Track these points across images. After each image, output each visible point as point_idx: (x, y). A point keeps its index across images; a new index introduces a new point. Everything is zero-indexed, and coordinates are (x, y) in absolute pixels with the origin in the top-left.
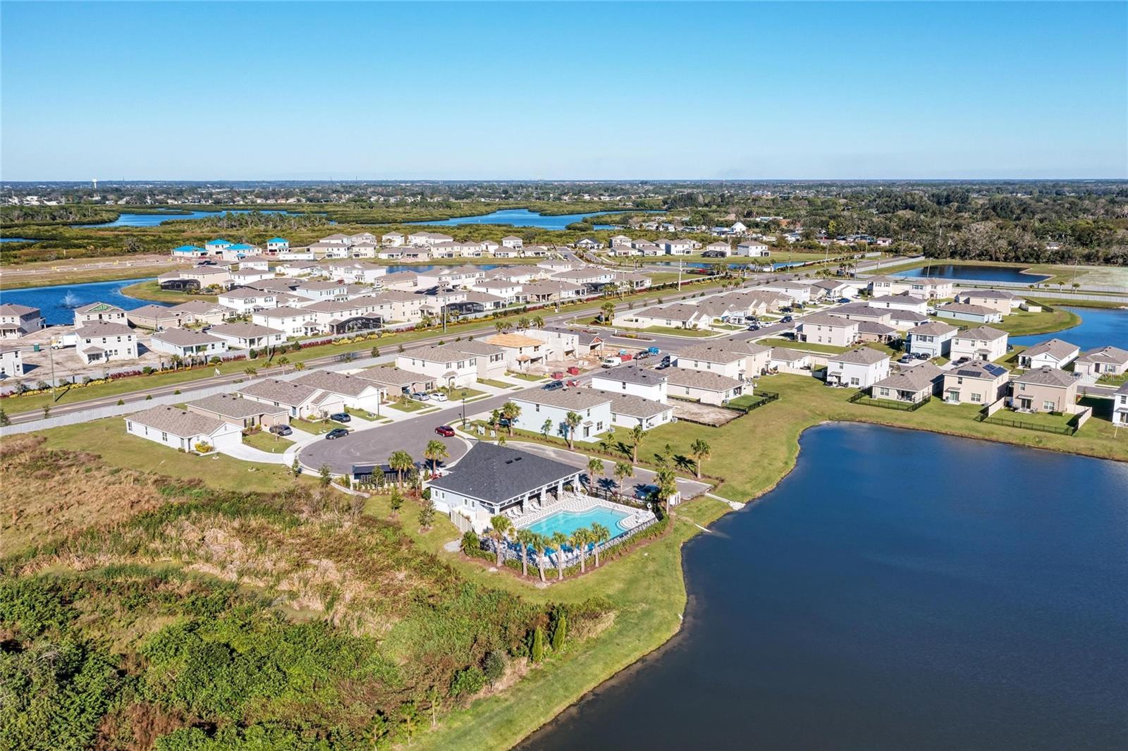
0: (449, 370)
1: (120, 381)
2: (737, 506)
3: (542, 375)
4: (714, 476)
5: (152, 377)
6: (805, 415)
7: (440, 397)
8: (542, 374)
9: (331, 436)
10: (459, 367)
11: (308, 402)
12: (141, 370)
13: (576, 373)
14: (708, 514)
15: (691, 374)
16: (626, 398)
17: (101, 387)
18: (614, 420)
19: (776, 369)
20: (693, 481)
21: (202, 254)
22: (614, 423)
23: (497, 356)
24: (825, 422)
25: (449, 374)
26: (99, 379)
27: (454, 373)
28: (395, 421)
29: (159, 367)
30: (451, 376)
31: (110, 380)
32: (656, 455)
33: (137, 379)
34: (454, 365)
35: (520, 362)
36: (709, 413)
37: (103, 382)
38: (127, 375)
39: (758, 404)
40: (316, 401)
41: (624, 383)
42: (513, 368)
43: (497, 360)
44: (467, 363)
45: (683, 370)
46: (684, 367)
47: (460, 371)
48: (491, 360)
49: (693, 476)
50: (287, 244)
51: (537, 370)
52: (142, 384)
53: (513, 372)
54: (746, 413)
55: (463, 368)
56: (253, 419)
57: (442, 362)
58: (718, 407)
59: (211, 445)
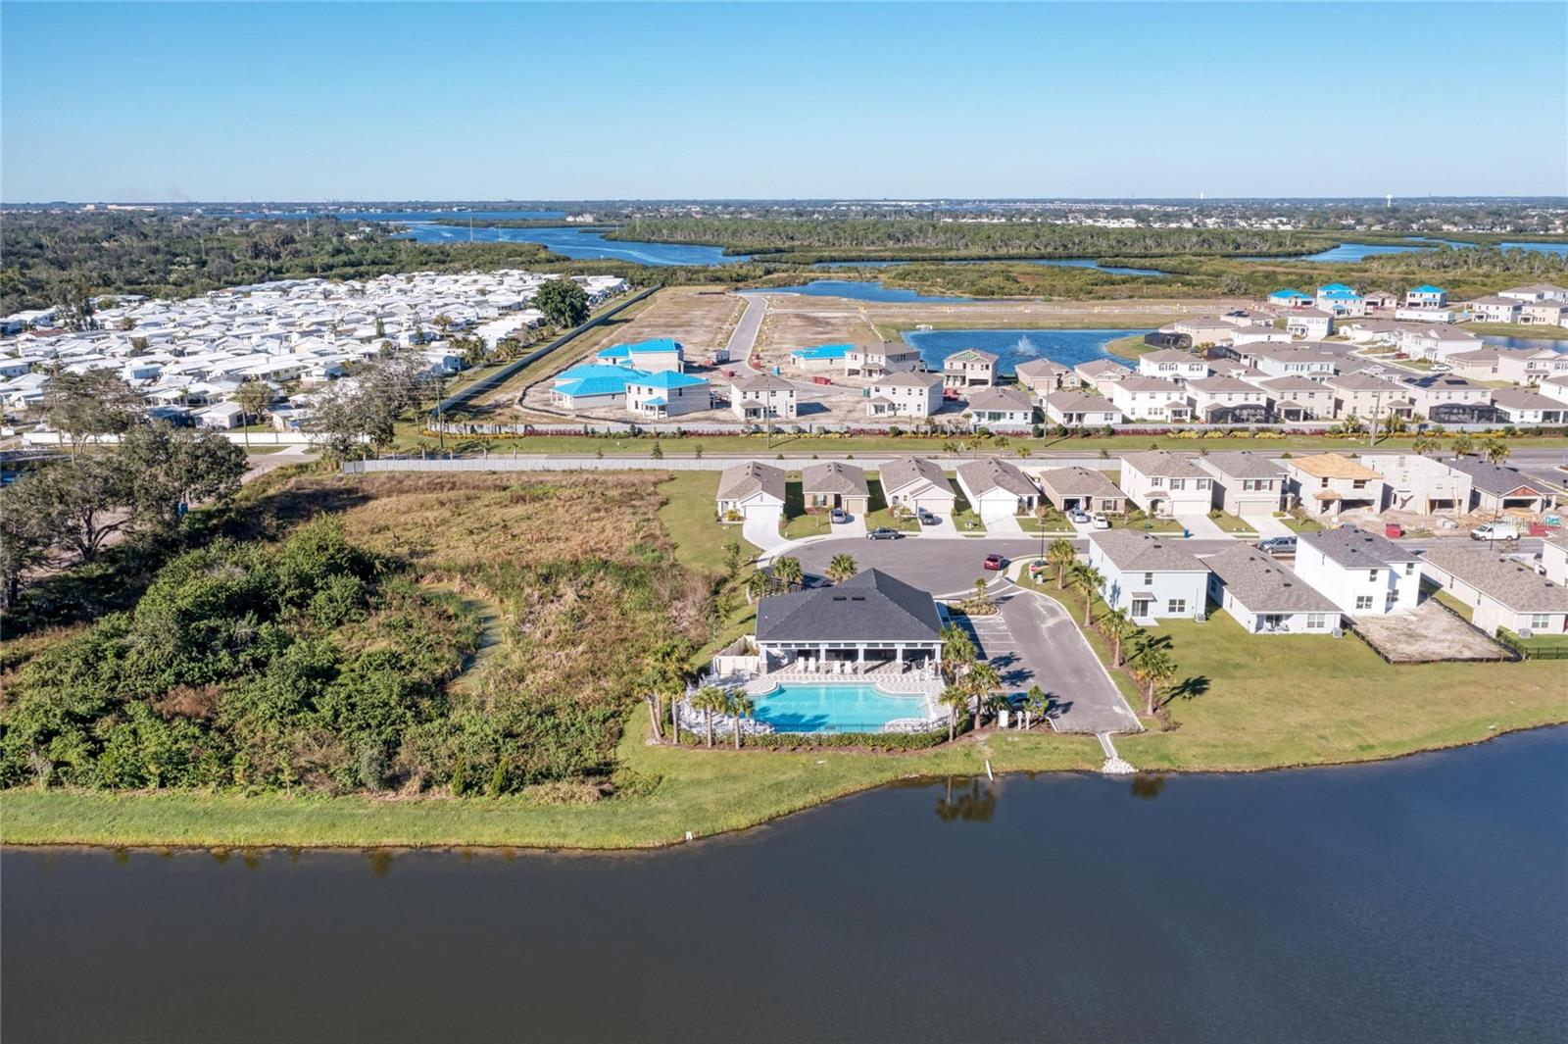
0: (1157, 488)
1: (851, 436)
2: (1117, 768)
5: (896, 439)
10: (1173, 486)
11: (907, 491)
12: (888, 430)
17: (832, 441)
21: (1304, 303)
23: (1259, 482)
25: (1152, 493)
26: (838, 433)
27: (1162, 493)
28: (986, 538)
29: (911, 429)
30: (1157, 497)
34: (1166, 482)
35: (1320, 500)
37: (839, 436)
38: (873, 434)
40: (914, 492)
41: (1374, 572)
43: (1256, 487)
44: (1194, 483)
47: (1175, 494)
48: (1246, 486)
50: (1438, 296)
54: (1518, 659)
55: (1183, 488)
56: (825, 497)
57: (1147, 474)
58: (1489, 637)
59: (742, 514)
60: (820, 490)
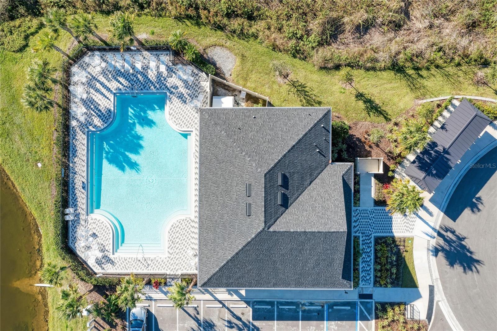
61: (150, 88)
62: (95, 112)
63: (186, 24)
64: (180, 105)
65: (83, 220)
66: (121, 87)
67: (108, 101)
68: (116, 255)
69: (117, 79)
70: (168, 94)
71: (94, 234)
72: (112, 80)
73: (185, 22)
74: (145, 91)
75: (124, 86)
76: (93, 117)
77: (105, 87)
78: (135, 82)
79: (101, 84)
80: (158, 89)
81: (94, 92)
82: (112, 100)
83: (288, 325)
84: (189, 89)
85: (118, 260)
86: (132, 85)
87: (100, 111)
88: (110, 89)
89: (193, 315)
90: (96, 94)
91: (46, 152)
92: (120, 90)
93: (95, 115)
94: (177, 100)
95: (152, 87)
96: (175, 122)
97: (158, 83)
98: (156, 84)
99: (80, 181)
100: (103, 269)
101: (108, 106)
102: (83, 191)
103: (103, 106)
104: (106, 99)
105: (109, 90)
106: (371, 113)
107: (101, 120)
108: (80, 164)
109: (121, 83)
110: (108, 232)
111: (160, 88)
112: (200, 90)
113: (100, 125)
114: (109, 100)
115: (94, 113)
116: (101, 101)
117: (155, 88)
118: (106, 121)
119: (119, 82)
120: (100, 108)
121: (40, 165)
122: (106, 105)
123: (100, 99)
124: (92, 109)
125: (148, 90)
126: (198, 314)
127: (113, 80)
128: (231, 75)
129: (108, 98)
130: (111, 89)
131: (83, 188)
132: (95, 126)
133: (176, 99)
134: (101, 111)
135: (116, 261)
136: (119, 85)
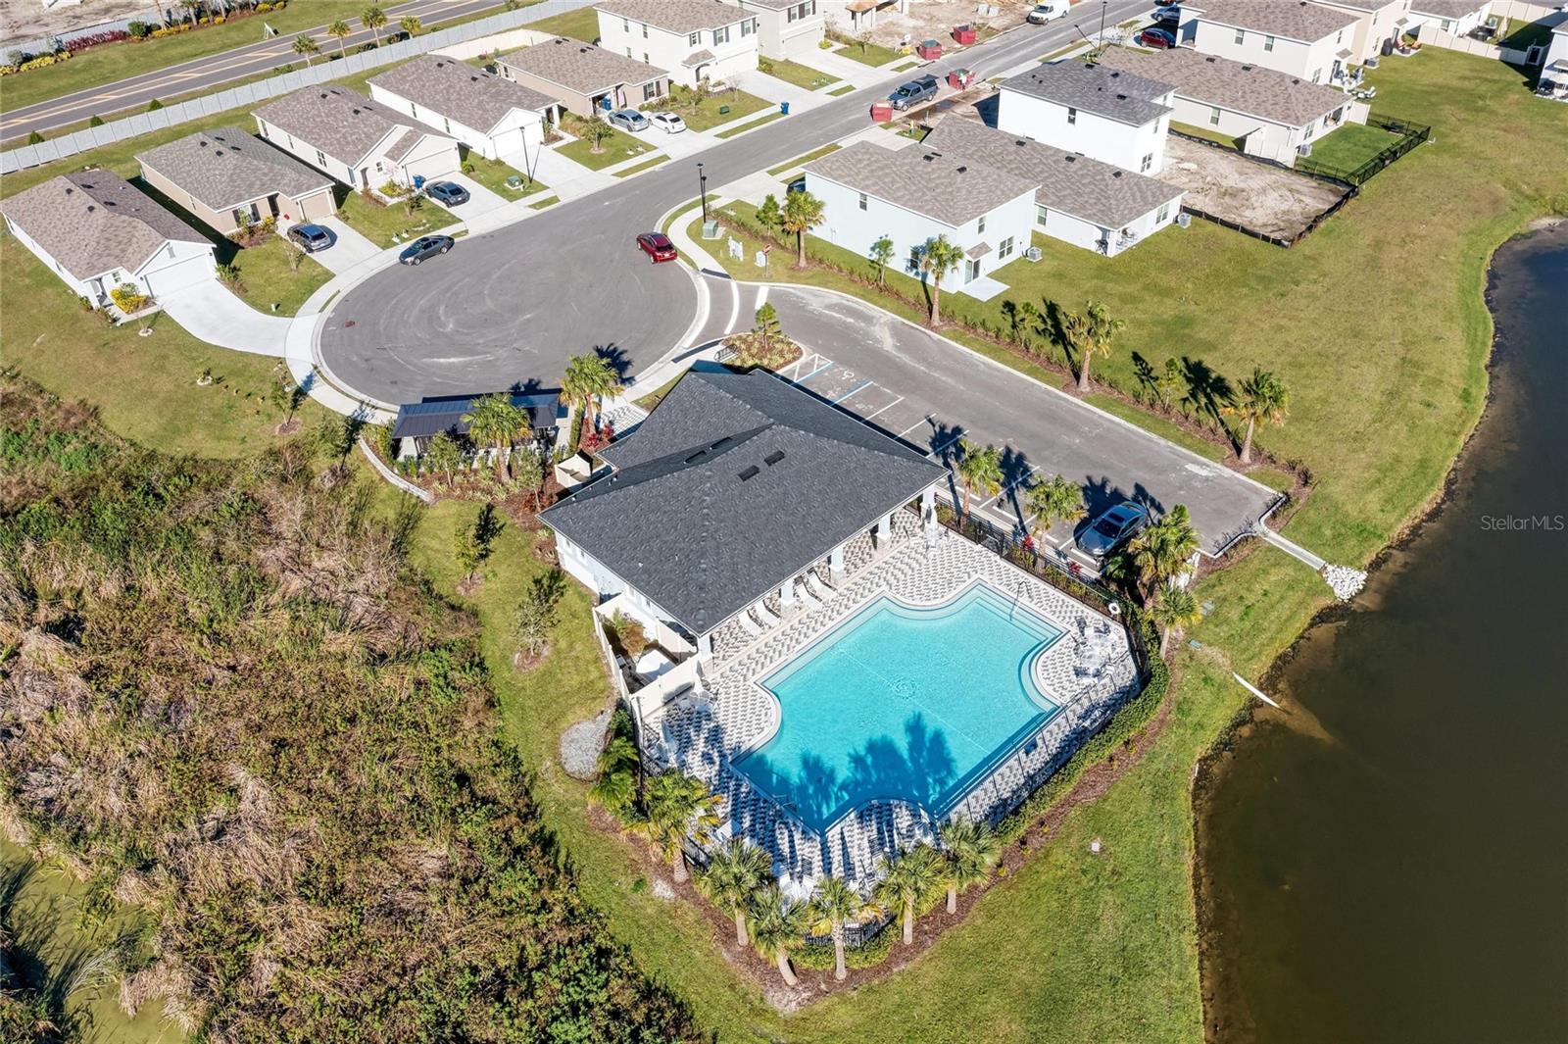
0: (697, 48)
1: (82, 58)
2: (1346, 583)
3: (898, 46)
4: (1283, 455)
5: (150, 43)
6: (1496, 202)
7: (669, 125)
8: (896, 43)
9: (409, 259)
10: (717, 40)
11: (378, 154)
12: (127, 29)
13: (970, 41)
14: (1270, 623)
15: (1227, 74)
16: (1074, 166)
17: (47, 73)
18: (1042, 221)
19: (1413, 35)
20: (1228, 472)
22: (1041, 229)
23: (802, 7)
24: (1545, 222)
25: (695, 58)
26: (44, 55)
27: (707, 54)
28: (564, 200)
29: (160, 19)
30: (699, 61)
31: (65, 55)
32: (1136, 357)
33: (116, 52)
34: (707, 36)
35: (854, 14)
36: (1264, 191)
37: (49, 60)
38: (100, 41)
39: (1381, 162)
40: (395, 153)
41: (1073, 111)
42: (837, 29)
43: (802, 14)
44: (735, 29)
45: (1211, 60)
46: (1211, 53)
47: (721, 50)
48: (790, 17)
49: (1229, 451)
51: (888, 31)
52: (124, 63)
53: (838, 38)
54: (1354, 191)
55: (727, 40)
56: (254, 206)
57: (680, 30)
58: (1286, 168)
59: (144, 292)
60: (240, 198)
61: (749, 793)
62: (891, 836)
63: (568, 856)
64: (730, 729)
65: (1082, 705)
66: (797, 836)
67: (846, 834)
68: (1063, 626)
69: (791, 852)
70: (730, 759)
71: (1077, 675)
72: (803, 860)
73: (565, 866)
74: (763, 795)
75: (790, 831)
76: (904, 831)
77: (827, 861)
78: (764, 823)
79: (830, 870)
80: (737, 780)
81: (857, 870)
82: (838, 829)
83: (887, 425)
84: (689, 738)
85: (1067, 619)
86: (774, 822)
87: (880, 831)
88: (822, 850)
89: (1012, 503)
90: (857, 864)
91: (1060, 856)
92: (803, 832)
93: (895, 831)
94: (726, 738)
95: (743, 790)
96: (766, 714)
97: (727, 788)
98: (732, 788)
99: (1032, 761)
100: (1105, 625)
101: (857, 826)
102: (1040, 743)
103: (866, 834)
104: (847, 839)
105: (825, 851)
106: (498, 526)
107: (894, 816)
108: (1007, 783)
109: (792, 841)
110: (1049, 662)
111: (731, 778)
112: (674, 722)
113: (904, 809)
114: (842, 833)
115: (896, 836)
116: (859, 845)
117: (741, 785)
118: (885, 808)
119: (792, 847)
120: (874, 834)
121: (1096, 847)
122: (857, 831)
123: (860, 848)
124: (892, 847)
125: (756, 792)
126: (1002, 500)
127: (799, 858)
128: (602, 712)
129: (843, 838)
130: (819, 847)
131: (1034, 745)
132: (914, 816)
133: (726, 743)
134: (878, 829)
135: (1073, 619)
136: (797, 842)
